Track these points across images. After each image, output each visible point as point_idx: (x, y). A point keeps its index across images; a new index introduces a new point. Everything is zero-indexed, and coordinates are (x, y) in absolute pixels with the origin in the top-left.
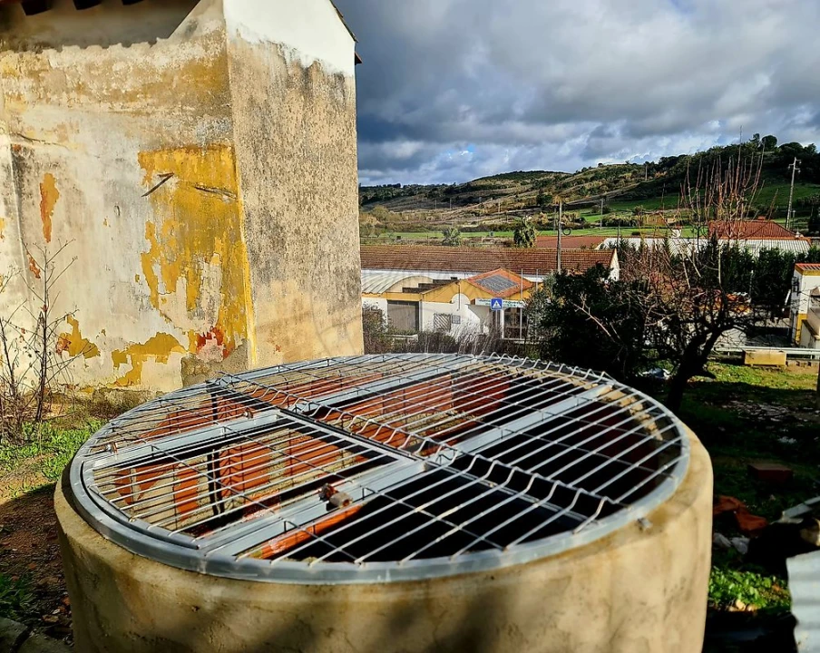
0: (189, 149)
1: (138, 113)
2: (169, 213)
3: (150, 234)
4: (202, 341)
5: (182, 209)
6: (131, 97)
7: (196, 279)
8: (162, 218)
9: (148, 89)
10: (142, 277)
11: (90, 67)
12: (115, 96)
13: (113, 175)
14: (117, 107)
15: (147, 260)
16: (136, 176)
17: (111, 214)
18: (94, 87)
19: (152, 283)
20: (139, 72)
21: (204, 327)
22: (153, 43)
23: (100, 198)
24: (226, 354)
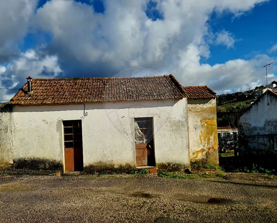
0: (209, 119)
1: (200, 114)
2: (205, 129)
3: (201, 132)
4: (210, 149)
5: (207, 128)
6: (200, 112)
7: (209, 139)
8: (203, 130)
9: (202, 111)
10: (199, 139)
11: (192, 107)
12: (197, 112)
13: (195, 123)
14: (197, 113)
15: (200, 137)
16: (199, 123)
17: (194, 129)
18: (193, 110)
19: (201, 140)
20: (201, 108)
21: (211, 146)
22: (204, 104)
23: (193, 127)
24: (214, 151)
